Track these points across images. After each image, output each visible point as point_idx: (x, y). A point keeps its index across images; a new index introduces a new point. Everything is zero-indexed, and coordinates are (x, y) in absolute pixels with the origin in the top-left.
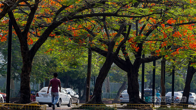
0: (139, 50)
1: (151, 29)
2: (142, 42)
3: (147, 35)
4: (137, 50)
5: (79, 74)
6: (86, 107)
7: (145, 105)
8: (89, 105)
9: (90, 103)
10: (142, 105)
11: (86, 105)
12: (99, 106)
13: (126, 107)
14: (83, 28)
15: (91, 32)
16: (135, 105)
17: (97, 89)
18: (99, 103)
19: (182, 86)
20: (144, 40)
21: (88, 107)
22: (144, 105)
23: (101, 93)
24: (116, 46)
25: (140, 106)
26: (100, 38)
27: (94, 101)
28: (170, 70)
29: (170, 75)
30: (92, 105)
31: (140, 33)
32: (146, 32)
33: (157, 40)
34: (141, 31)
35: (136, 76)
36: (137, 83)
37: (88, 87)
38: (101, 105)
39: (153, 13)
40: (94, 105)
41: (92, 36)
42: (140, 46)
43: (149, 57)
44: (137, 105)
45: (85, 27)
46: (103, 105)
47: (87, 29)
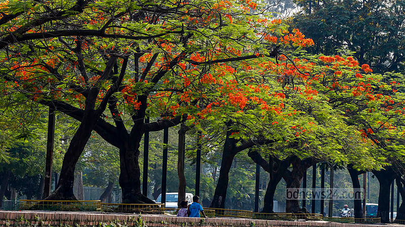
0: (140, 106)
1: (163, 70)
2: (147, 93)
3: (155, 80)
4: (137, 106)
5: (27, 166)
6: (45, 206)
7: (151, 206)
8: (52, 202)
9: (52, 198)
10: (145, 206)
11: (46, 203)
12: (68, 203)
13: (117, 209)
14: (41, 64)
15: (55, 72)
16: (133, 206)
17: (66, 174)
18: (70, 198)
19: (211, 191)
20: (151, 89)
21: (49, 206)
22: (148, 206)
23: (72, 182)
24: (100, 99)
25: (141, 207)
26: (72, 81)
27: (60, 195)
28: (192, 154)
29: (193, 163)
30: (56, 203)
31: (143, 78)
32: (153, 76)
33: (173, 90)
34: (145, 74)
35: (135, 155)
36: (137, 167)
37: (48, 177)
38: (73, 202)
39: (169, 32)
40: (60, 202)
41: (57, 80)
42: (143, 99)
43: (158, 121)
44: (136, 205)
45: (44, 63)
46: (77, 202)
47: (47, 67)
